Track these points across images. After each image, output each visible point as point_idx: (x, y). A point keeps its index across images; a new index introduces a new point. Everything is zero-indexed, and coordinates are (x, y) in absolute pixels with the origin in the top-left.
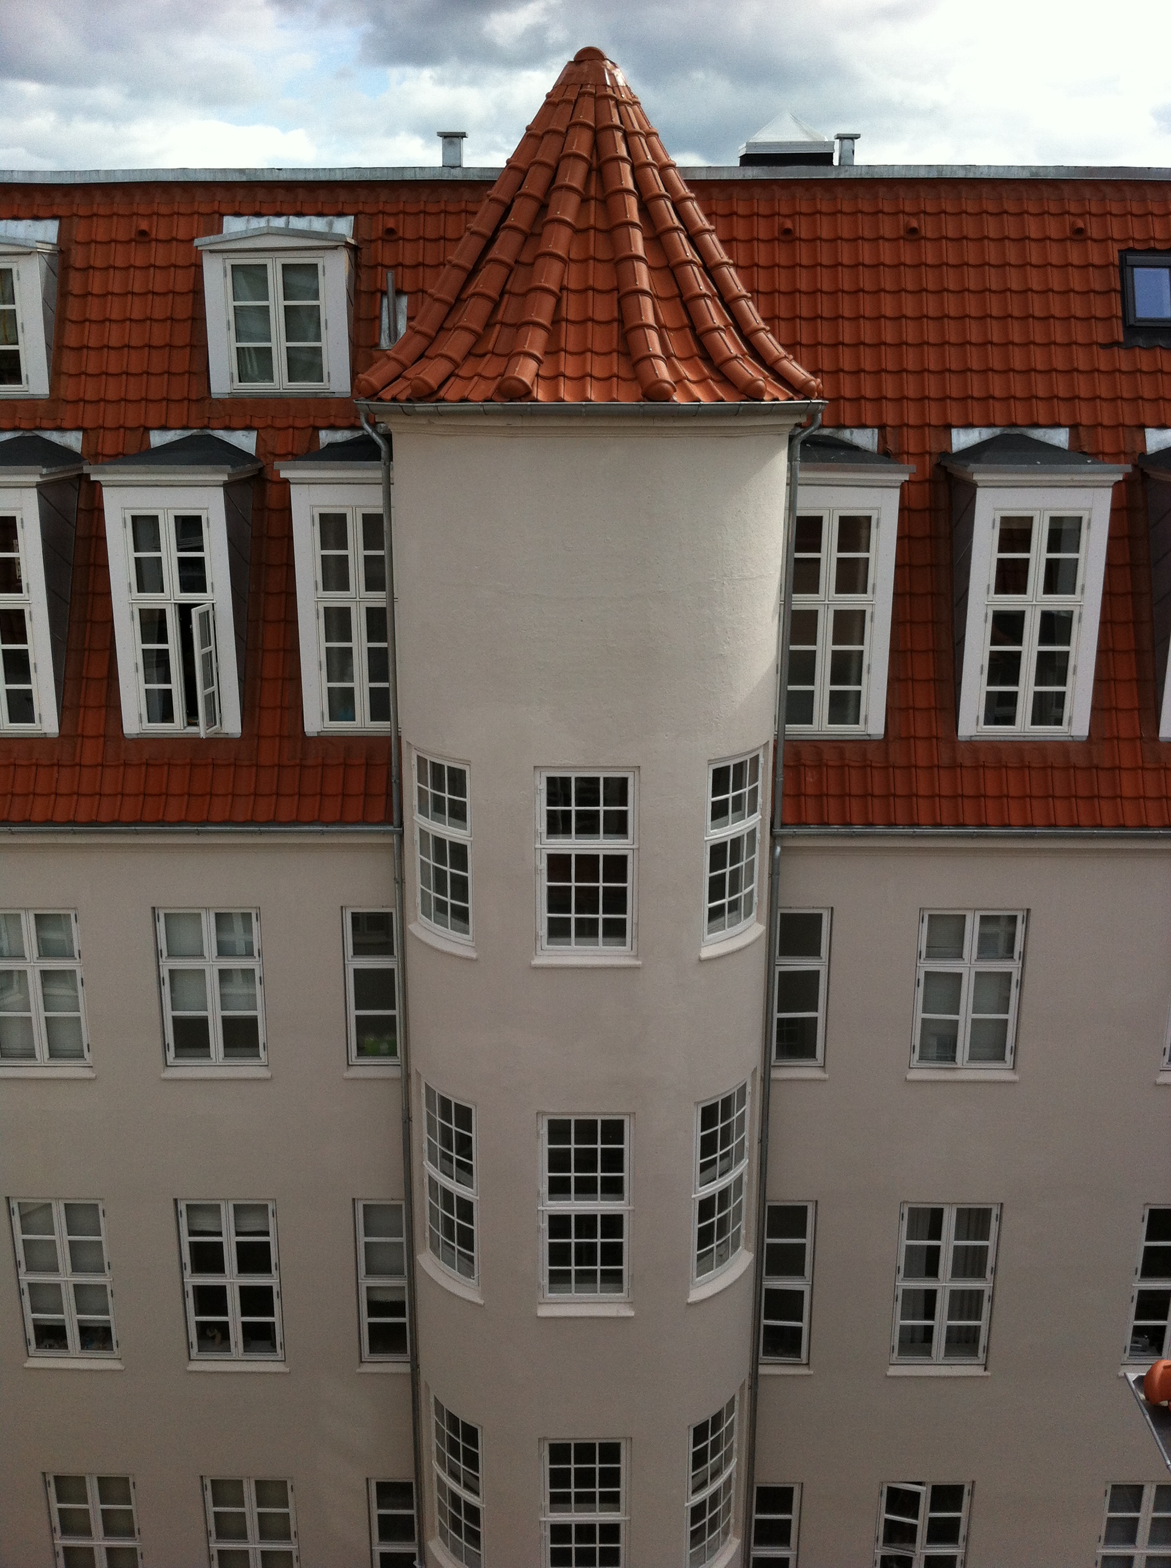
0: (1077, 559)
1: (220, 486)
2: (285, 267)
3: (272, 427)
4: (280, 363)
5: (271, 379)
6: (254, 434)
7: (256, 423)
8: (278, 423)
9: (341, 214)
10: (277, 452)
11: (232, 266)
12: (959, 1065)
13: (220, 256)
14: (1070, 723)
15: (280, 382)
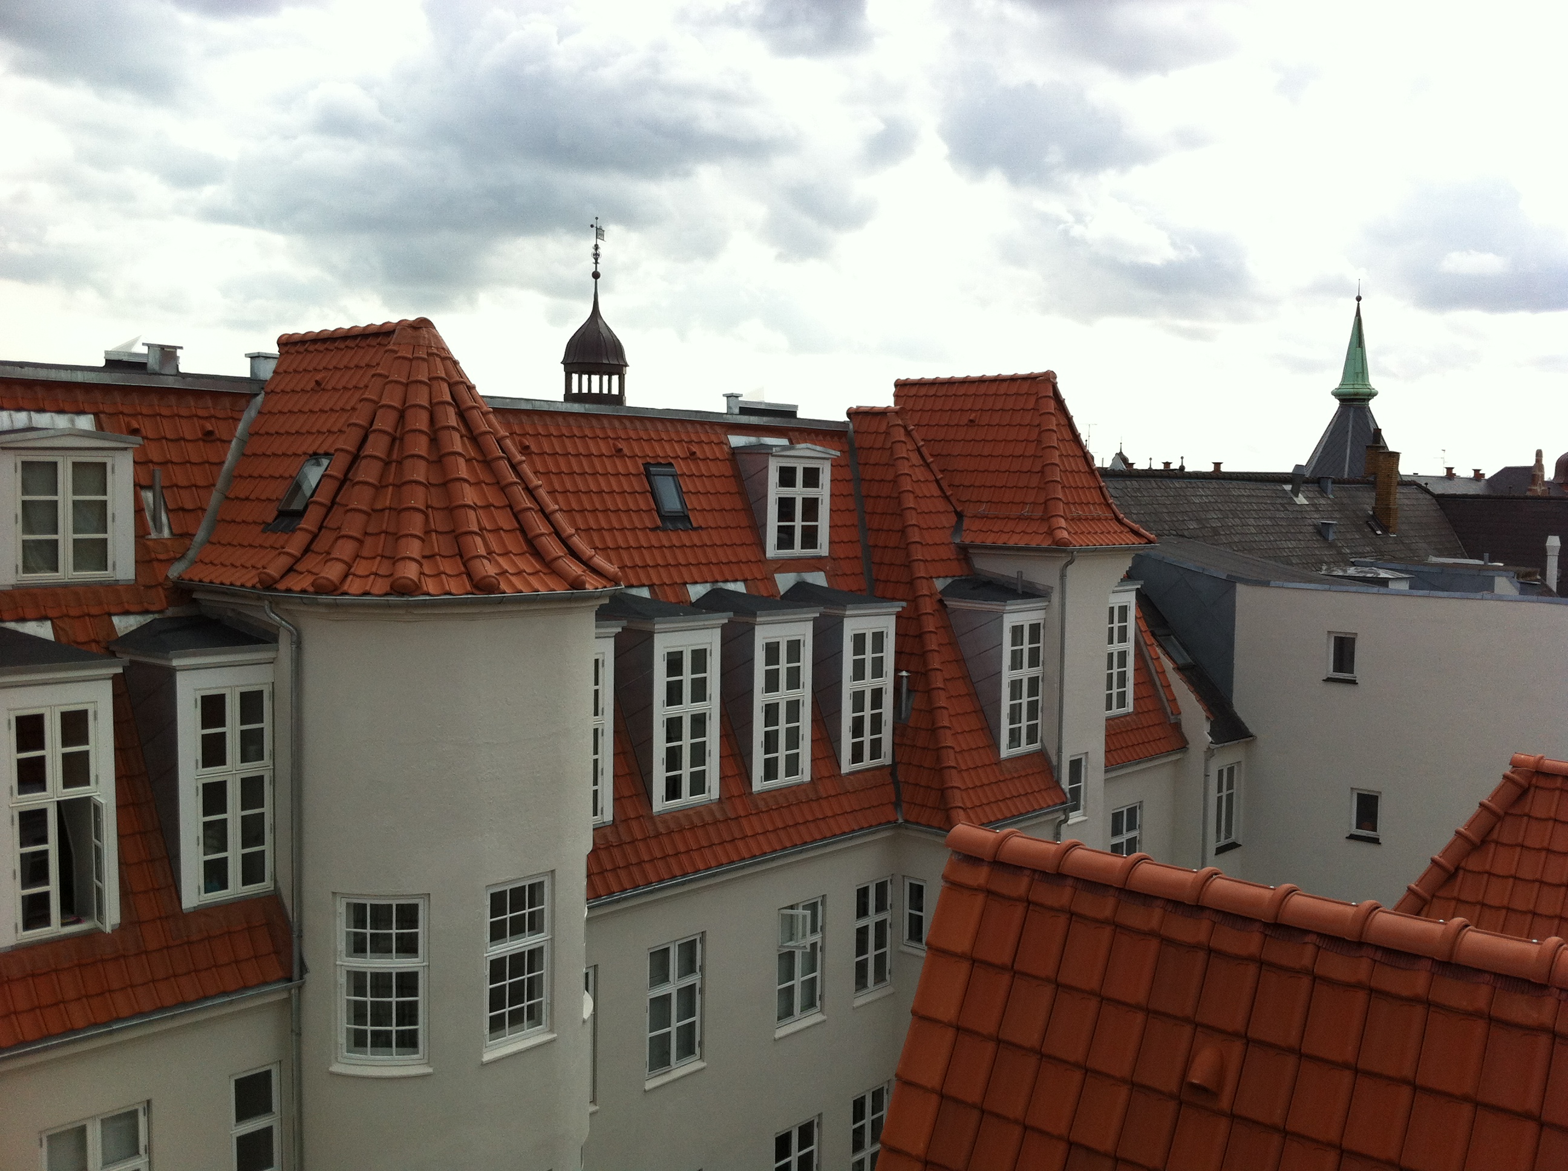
0: (706, 678)
1: (109, 679)
2: (74, 464)
3: (68, 616)
4: (66, 554)
5: (56, 570)
6: (49, 624)
7: (50, 614)
8: (73, 612)
9: (81, 412)
10: (79, 641)
11: (23, 463)
12: (673, 1067)
13: (11, 453)
14: (709, 791)
15: (67, 572)
